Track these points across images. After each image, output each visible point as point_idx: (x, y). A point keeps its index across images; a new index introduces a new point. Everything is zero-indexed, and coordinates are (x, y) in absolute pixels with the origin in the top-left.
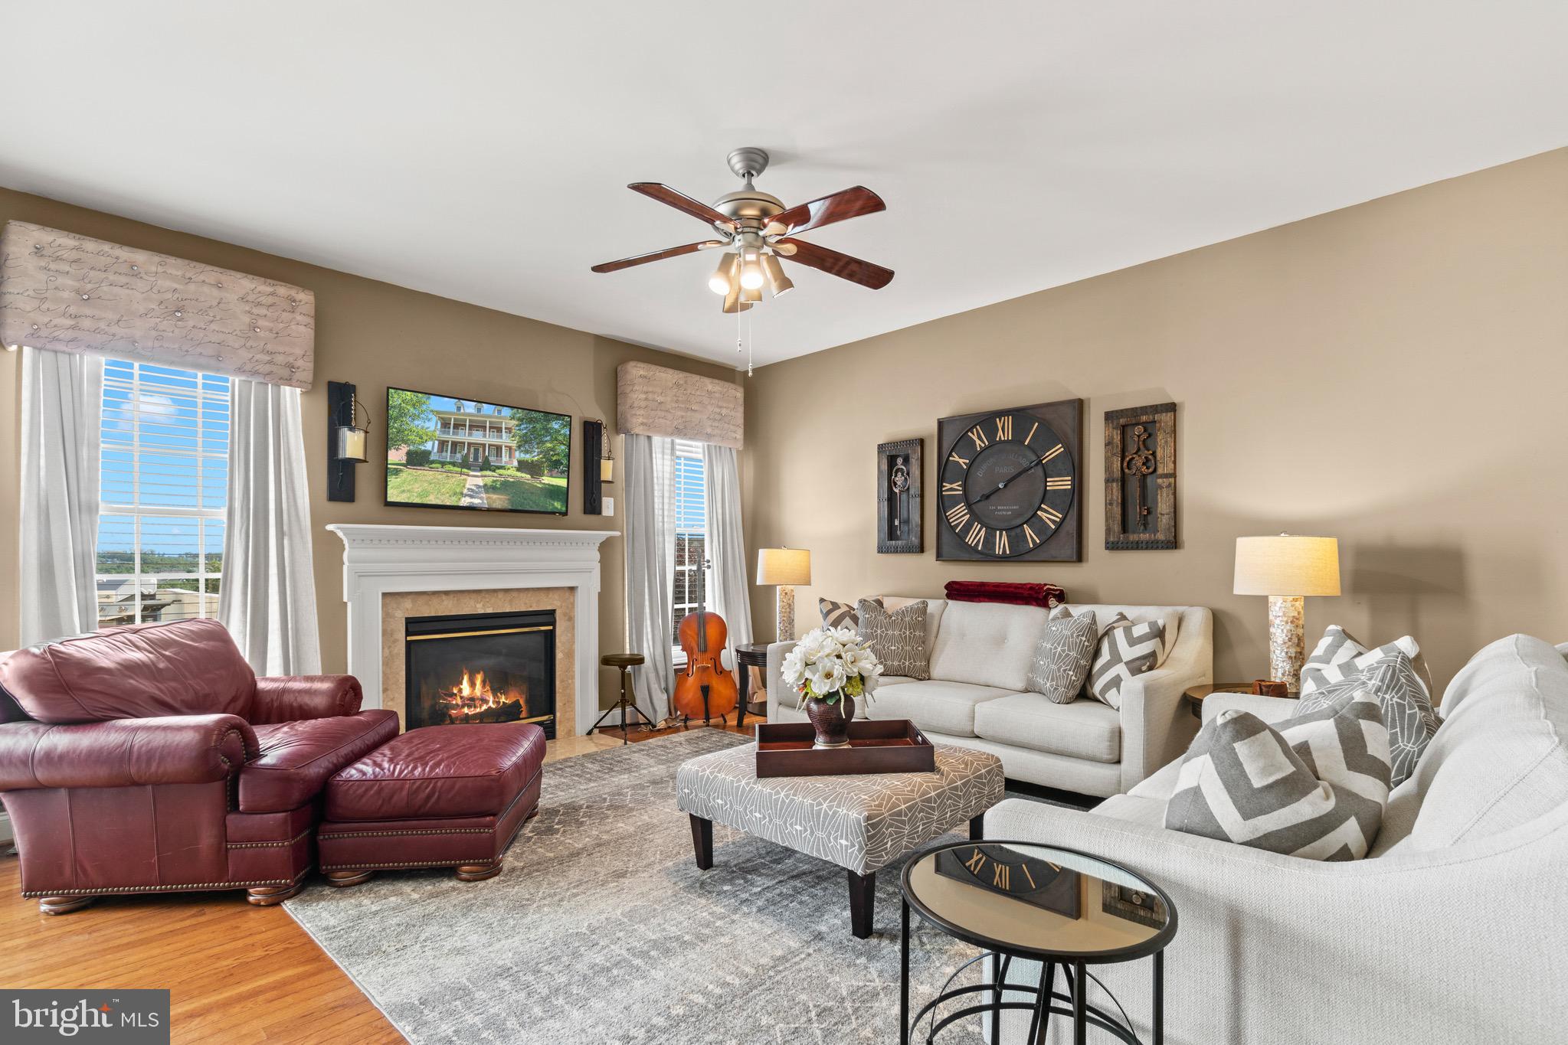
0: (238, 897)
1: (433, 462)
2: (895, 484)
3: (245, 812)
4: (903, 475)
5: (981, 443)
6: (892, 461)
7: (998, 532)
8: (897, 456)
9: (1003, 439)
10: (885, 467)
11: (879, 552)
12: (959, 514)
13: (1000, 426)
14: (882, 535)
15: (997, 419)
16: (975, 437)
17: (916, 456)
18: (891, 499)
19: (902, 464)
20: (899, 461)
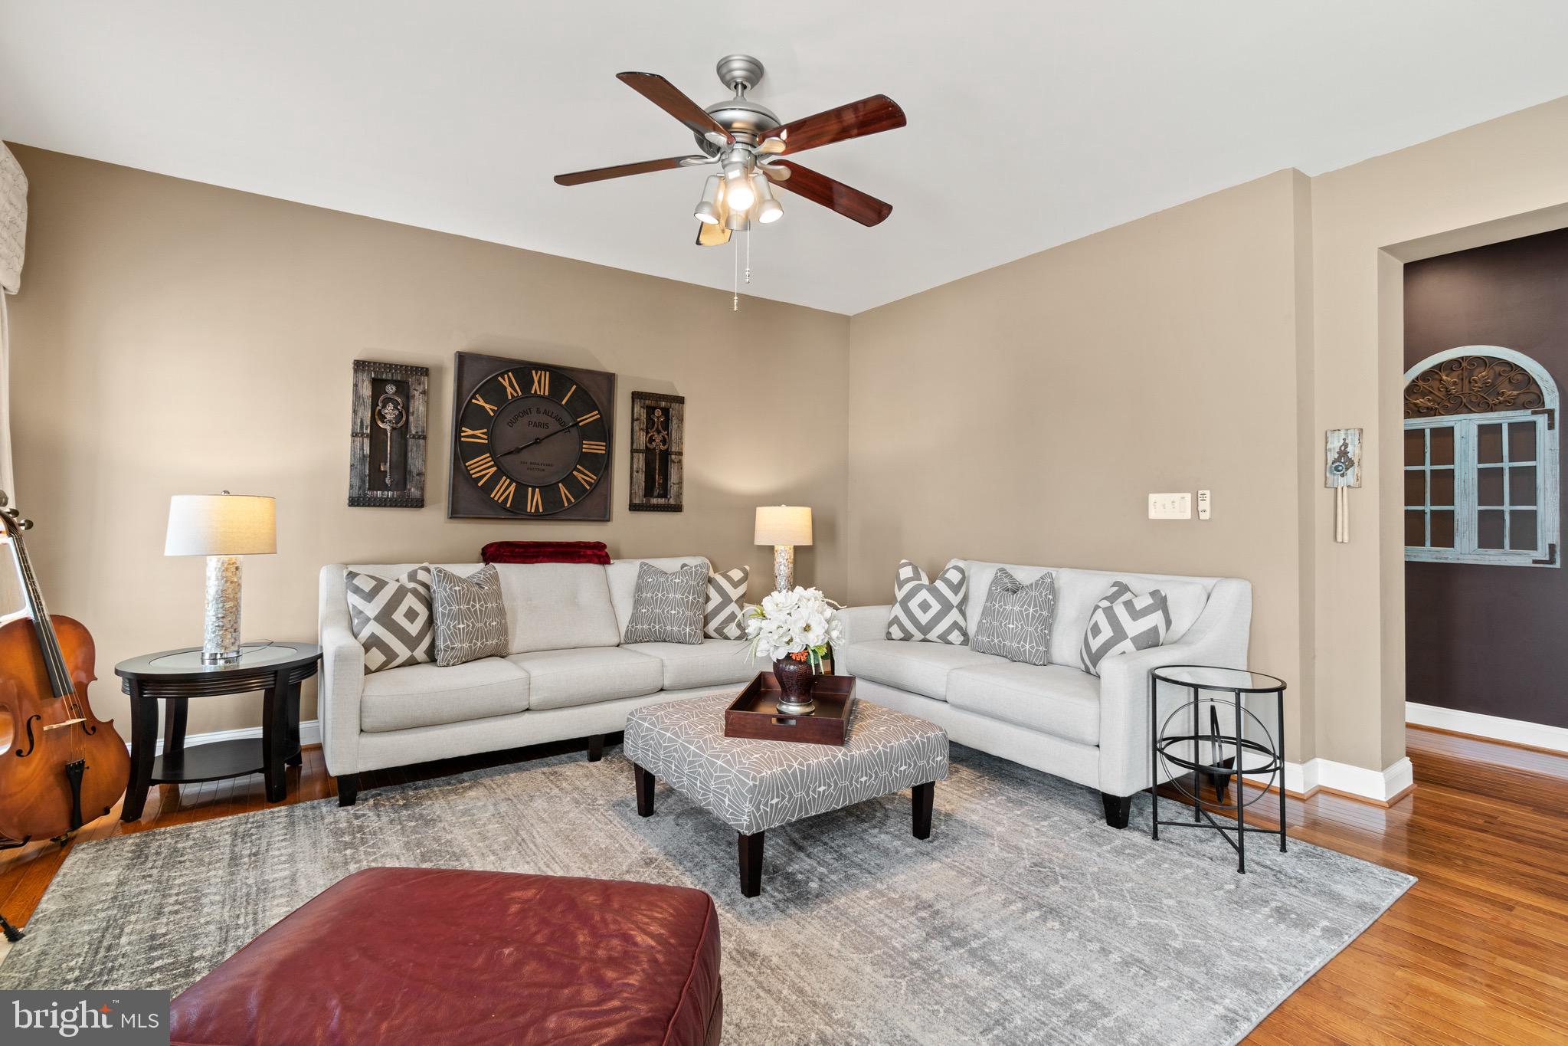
2: (383, 418)
4: (396, 408)
5: (513, 392)
6: (378, 385)
7: (530, 489)
8: (387, 382)
9: (539, 393)
10: (366, 391)
11: (351, 504)
12: (482, 467)
13: (536, 379)
14: (357, 482)
15: (534, 372)
16: (506, 384)
17: (421, 388)
18: (376, 436)
19: (395, 393)
20: (391, 389)
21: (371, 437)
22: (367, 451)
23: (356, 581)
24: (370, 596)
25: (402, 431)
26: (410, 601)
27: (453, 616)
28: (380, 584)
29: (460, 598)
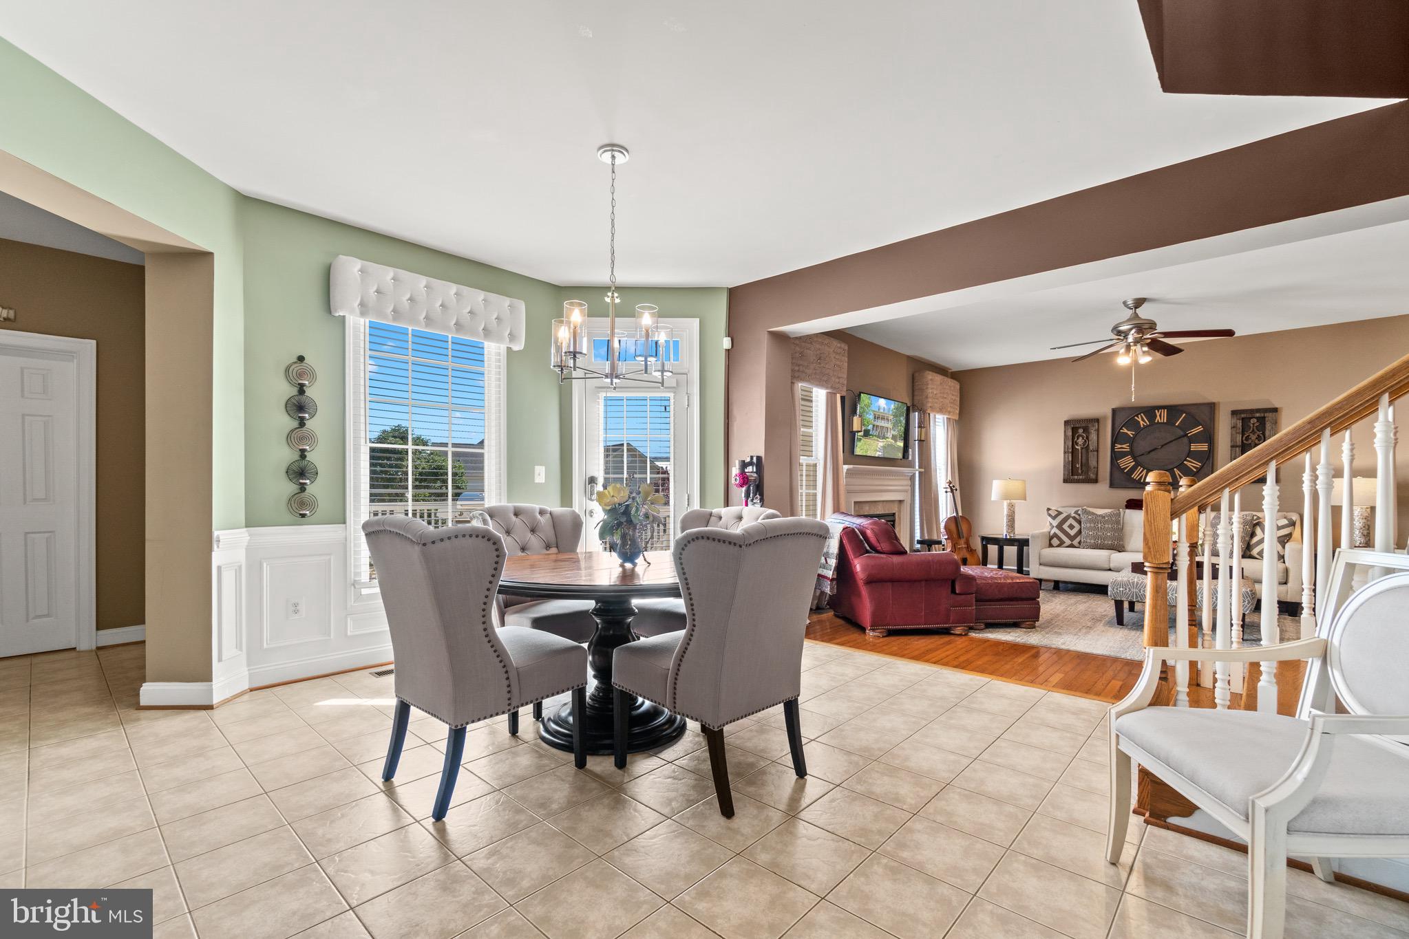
0: (946, 632)
1: (871, 435)
2: (1077, 444)
3: (959, 594)
5: (1144, 423)
6: (1074, 430)
9: (1159, 422)
10: (1070, 433)
11: (1064, 482)
12: (1127, 462)
13: (1158, 415)
14: (1067, 473)
15: (1156, 411)
16: (1140, 420)
17: (1094, 429)
18: (1074, 452)
19: (1083, 432)
20: (1081, 431)
21: (1072, 453)
22: (1070, 459)
23: (1050, 512)
24: (1054, 518)
25: (1086, 448)
26: (1071, 521)
27: (1089, 529)
28: (1060, 513)
29: (1090, 521)
